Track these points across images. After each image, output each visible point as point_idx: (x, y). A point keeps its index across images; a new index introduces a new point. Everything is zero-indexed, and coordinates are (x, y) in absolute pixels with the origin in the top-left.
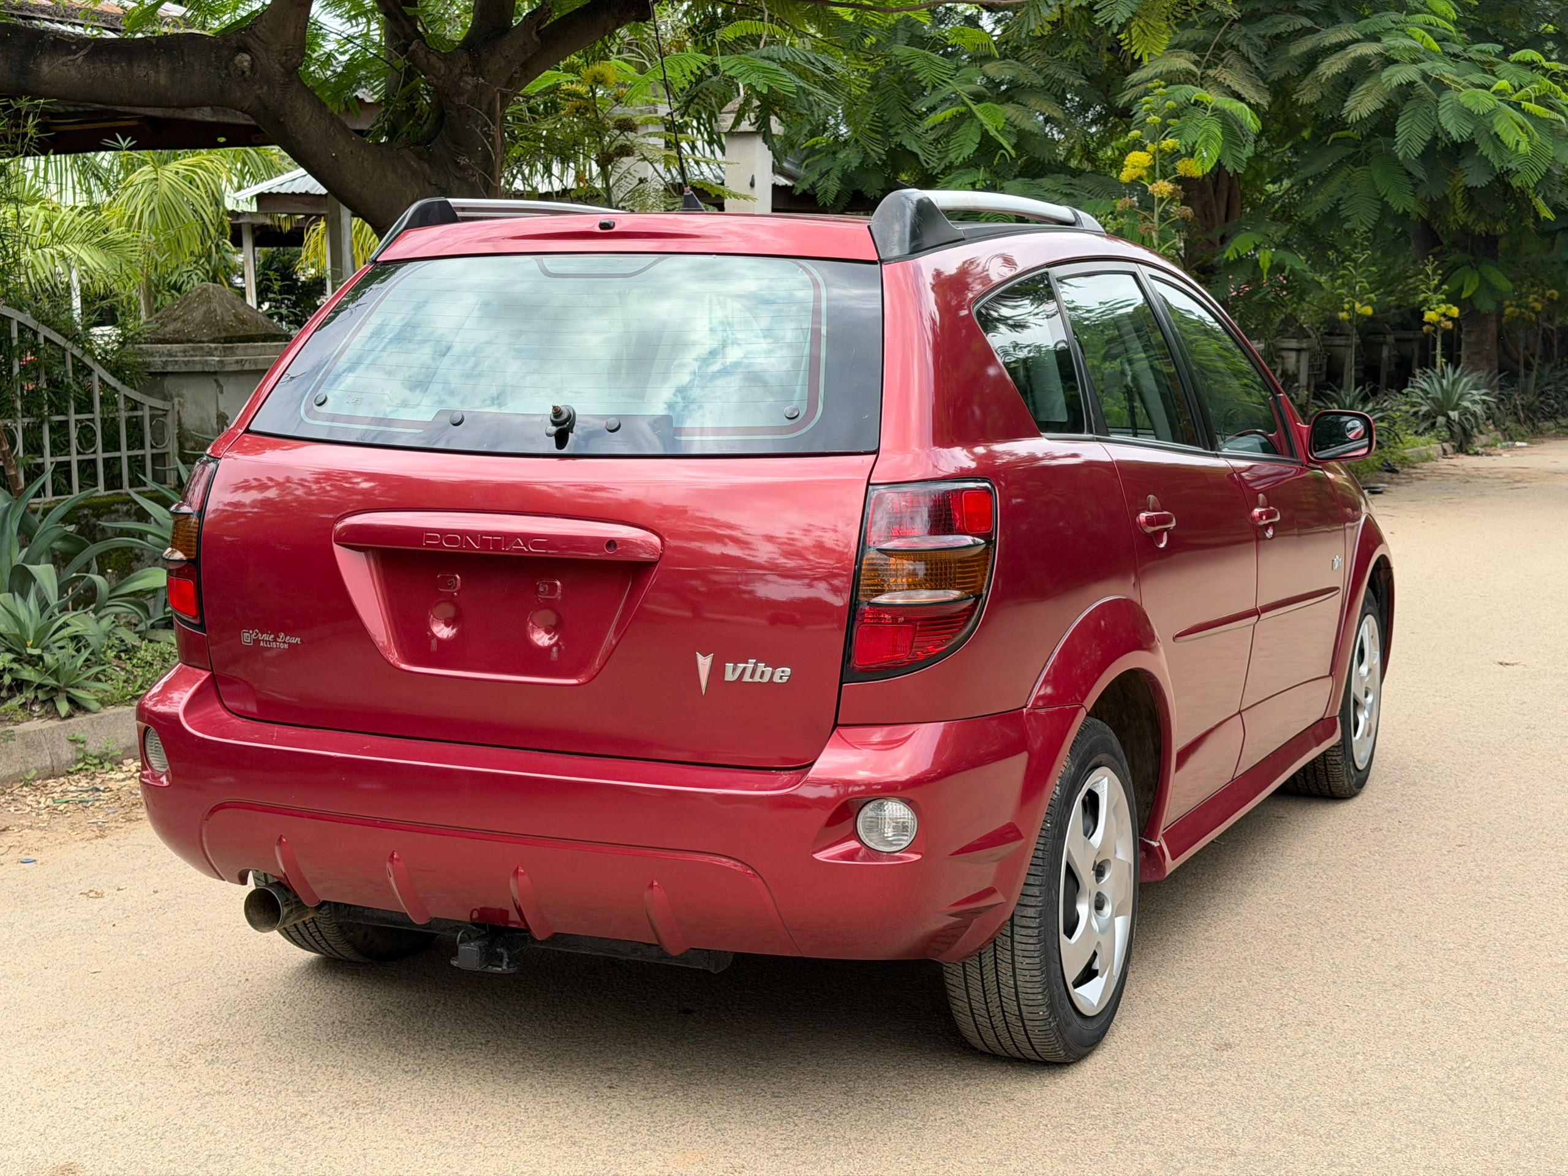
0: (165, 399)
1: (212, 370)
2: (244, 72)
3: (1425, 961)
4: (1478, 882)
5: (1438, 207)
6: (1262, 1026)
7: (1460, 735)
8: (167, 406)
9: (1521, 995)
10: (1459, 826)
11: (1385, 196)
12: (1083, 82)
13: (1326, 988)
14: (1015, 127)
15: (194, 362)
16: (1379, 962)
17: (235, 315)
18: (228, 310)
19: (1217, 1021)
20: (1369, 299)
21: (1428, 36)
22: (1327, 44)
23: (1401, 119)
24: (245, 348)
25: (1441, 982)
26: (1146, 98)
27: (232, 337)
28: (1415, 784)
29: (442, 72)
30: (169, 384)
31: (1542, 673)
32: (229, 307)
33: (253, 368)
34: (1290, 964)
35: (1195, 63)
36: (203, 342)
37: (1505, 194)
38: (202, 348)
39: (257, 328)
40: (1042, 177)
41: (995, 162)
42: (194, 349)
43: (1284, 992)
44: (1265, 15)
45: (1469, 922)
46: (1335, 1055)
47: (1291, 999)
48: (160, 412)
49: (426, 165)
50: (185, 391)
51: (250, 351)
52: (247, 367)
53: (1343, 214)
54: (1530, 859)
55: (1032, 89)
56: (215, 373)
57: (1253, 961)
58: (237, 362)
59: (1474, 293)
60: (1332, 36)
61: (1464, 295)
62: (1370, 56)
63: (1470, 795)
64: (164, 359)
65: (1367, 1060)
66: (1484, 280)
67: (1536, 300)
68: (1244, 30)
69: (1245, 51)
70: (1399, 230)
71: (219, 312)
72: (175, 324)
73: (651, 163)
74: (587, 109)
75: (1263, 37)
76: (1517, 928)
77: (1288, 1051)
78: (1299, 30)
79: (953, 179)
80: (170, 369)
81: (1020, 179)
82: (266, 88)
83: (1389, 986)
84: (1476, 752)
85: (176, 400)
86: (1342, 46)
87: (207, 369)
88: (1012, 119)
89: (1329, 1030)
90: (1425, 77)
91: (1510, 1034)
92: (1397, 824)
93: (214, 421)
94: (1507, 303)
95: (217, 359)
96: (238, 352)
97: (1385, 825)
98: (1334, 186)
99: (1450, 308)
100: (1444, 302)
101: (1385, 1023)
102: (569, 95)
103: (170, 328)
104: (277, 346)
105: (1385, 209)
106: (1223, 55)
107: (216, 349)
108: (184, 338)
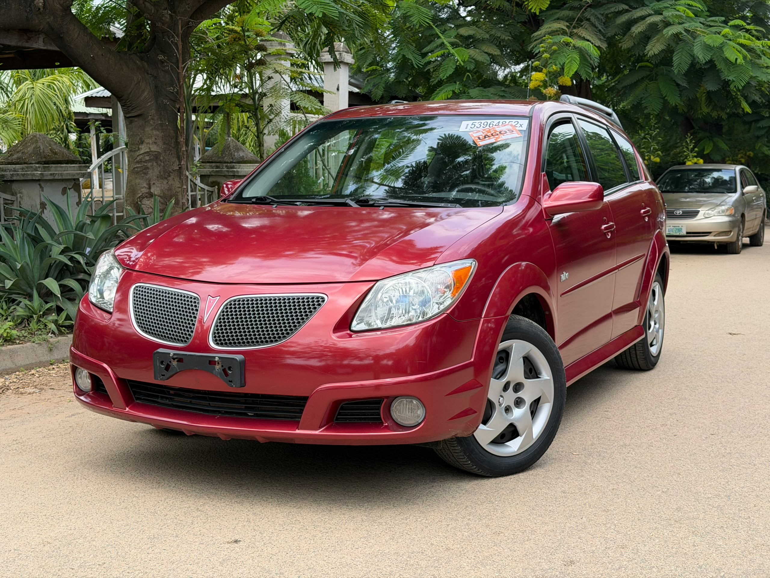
0: (13, 195)
1: (37, 179)
2: (39, 9)
3: (694, 505)
4: (724, 456)
5: (692, 103)
6: (594, 548)
7: (710, 372)
8: (13, 198)
9: (753, 527)
10: (711, 423)
11: (666, 96)
12: (510, 38)
13: (634, 523)
14: (474, 59)
15: (28, 175)
16: (666, 506)
17: (51, 150)
18: (47, 147)
19: (566, 546)
20: (658, 154)
21: (687, 10)
22: (636, 17)
23: (675, 53)
24: (56, 167)
25: (704, 519)
26: (542, 45)
27: (48, 161)
28: (686, 399)
29: (153, 11)
30: (15, 186)
31: (753, 338)
32: (48, 145)
33: (60, 178)
34: (612, 508)
35: (567, 27)
36: (33, 164)
37: (727, 96)
38: (32, 167)
39: (63, 157)
40: (489, 87)
41: (465, 79)
42: (27, 168)
43: (608, 525)
44: (604, 4)
45: (719, 480)
46: (639, 568)
47: (612, 531)
48: (10, 202)
49: (145, 64)
50: (23, 190)
51: (59, 169)
52: (56, 177)
53: (644, 105)
54: (754, 442)
55: (483, 41)
56: (39, 180)
57: (590, 506)
58: (51, 174)
59: (711, 151)
60: (638, 13)
61: (705, 153)
62: (658, 22)
63: (716, 405)
64: (11, 173)
65: (659, 572)
66: (715, 146)
67: (742, 157)
68: (593, 11)
69: (593, 21)
70: (673, 121)
71: (42, 148)
72: (18, 154)
73: (280, 74)
74: (240, 39)
75: (602, 15)
76: (748, 485)
77: (610, 566)
78: (622, 11)
79: (443, 89)
80: (15, 178)
81: (478, 88)
82: (52, 18)
83: (672, 522)
84: (719, 381)
85: (18, 195)
86: (643, 18)
87: (34, 178)
88: (472, 56)
89: (635, 551)
90: (687, 31)
91: (748, 554)
92: (675, 422)
93: (39, 206)
94: (727, 159)
95: (39, 173)
96: (53, 169)
97: (669, 422)
98: (639, 91)
99: (698, 160)
100: (696, 157)
101: (670, 546)
102: (230, 31)
103: (15, 156)
104: (74, 167)
105: (665, 103)
106: (582, 24)
107: (39, 167)
108: (23, 162)
